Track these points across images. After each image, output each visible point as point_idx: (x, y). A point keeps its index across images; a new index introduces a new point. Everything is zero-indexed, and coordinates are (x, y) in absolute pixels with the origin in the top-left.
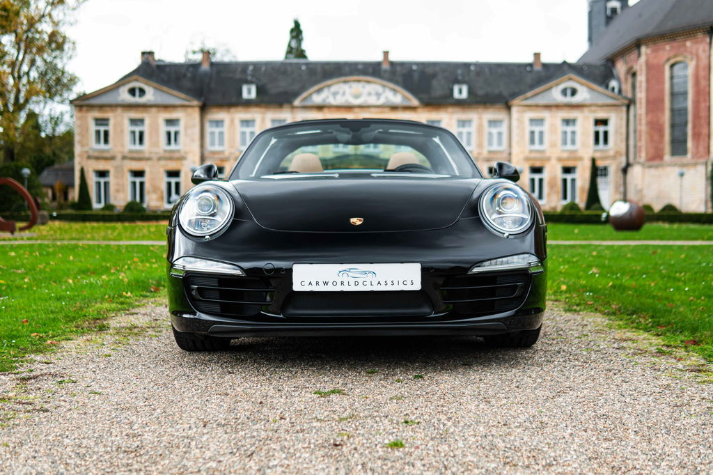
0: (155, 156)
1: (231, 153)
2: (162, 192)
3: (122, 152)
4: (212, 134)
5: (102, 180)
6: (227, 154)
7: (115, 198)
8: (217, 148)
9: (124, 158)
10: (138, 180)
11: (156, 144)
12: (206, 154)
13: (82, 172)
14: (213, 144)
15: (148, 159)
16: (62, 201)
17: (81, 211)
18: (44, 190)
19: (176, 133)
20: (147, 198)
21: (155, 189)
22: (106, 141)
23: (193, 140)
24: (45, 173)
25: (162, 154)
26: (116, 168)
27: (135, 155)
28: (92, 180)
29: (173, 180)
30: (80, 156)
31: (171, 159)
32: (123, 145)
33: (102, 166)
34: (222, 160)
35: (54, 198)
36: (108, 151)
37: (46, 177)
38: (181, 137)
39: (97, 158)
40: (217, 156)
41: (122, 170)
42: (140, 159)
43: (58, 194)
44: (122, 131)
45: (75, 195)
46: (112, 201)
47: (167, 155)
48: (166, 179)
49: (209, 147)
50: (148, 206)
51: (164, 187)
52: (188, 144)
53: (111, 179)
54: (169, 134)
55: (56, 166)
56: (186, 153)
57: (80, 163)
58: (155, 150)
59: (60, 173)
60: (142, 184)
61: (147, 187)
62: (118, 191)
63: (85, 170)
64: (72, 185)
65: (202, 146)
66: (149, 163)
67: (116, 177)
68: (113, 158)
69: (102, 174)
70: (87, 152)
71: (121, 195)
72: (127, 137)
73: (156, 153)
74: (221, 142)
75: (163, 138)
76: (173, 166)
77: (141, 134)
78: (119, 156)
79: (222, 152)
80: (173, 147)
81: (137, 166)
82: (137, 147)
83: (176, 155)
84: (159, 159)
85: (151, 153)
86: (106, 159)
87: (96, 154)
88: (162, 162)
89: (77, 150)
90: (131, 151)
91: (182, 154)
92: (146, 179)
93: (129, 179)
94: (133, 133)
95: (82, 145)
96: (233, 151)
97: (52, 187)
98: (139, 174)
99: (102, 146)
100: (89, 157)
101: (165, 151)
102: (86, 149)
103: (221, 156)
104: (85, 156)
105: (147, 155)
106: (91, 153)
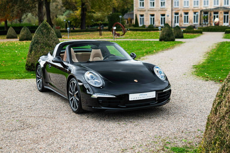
0: (157, 10)
1: (181, 8)
2: (160, 21)
3: (148, 9)
4: (175, 2)
5: (142, 17)
6: (180, 8)
7: (146, 23)
8: (177, 7)
9: (148, 11)
10: (152, 17)
11: (158, 6)
12: (173, 9)
13: (136, 15)
14: (175, 5)
15: (156, 11)
16: (130, 24)
17: (136, 27)
18: (125, 20)
19: (164, 3)
20: (155, 23)
21: (158, 20)
22: (143, 6)
23: (169, 5)
24: (125, 15)
25: (160, 9)
26: (146, 14)
27: (151, 10)
28: (139, 17)
29: (163, 17)
30: (136, 10)
31: (162, 11)
32: (148, 7)
33: (142, 13)
34: (178, 10)
35: (128, 23)
36: (143, 8)
37: (126, 16)
38: (166, 4)
39: (141, 11)
40: (176, 9)
41: (148, 15)
42: (153, 11)
43: (129, 21)
44: (148, 2)
45: (134, 22)
46: (145, 24)
47: (161, 9)
48: (161, 17)
49: (174, 6)
50: (155, 25)
51: (160, 19)
52: (168, 6)
53: (145, 17)
54: (162, 3)
55: (128, 13)
56: (167, 8)
57: (135, 12)
58: (158, 8)
59: (129, 15)
60: (154, 18)
61: (155, 19)
62: (146, 21)
63: (137, 14)
64: (133, 19)
65: (172, 6)
66: (156, 12)
67: (146, 16)
68: (145, 11)
69: (142, 16)
70: (137, 9)
71: (147, 22)
72: (149, 4)
73: (158, 9)
74: (178, 5)
75: (160, 4)
76: (163, 13)
77: (153, 3)
78: (147, 10)
79: (178, 8)
80: (163, 7)
81: (152, 13)
82: (152, 7)
83: (164, 9)
84: (159, 11)
85: (156, 9)
86: (143, 11)
87: (140, 10)
88: (160, 12)
89: (135, 8)
90: (150, 9)
91: (166, 9)
92: (155, 17)
93: (150, 17)
94: (151, 3)
95: (136, 7)
96: (181, 7)
97: (127, 19)
98: (153, 15)
99: (142, 7)
100: (138, 11)
101: (161, 8)
102: (137, 8)
103: (178, 9)
104: (137, 10)
105: (155, 10)
106: (139, 9)
